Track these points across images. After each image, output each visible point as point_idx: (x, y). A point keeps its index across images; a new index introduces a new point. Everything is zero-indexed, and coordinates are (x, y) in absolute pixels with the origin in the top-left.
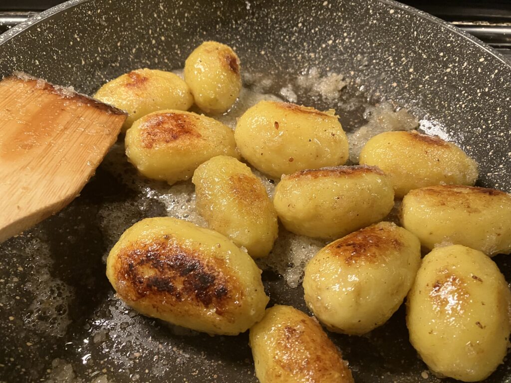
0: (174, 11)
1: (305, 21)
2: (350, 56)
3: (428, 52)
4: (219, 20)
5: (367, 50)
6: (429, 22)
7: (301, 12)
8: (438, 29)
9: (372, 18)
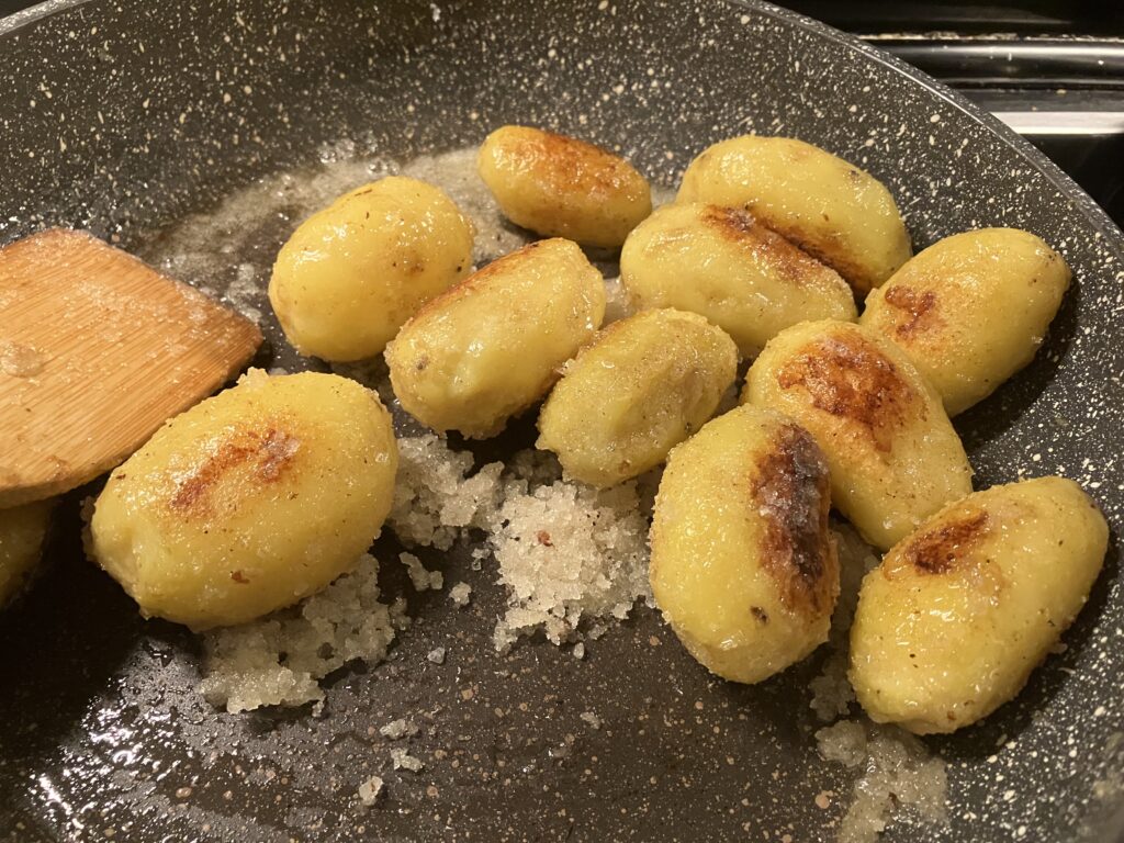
0: (271, 29)
1: (563, 43)
2: (664, 118)
3: (825, 104)
4: (372, 46)
5: (698, 104)
6: (823, 40)
7: (552, 26)
8: (842, 56)
9: (704, 35)
